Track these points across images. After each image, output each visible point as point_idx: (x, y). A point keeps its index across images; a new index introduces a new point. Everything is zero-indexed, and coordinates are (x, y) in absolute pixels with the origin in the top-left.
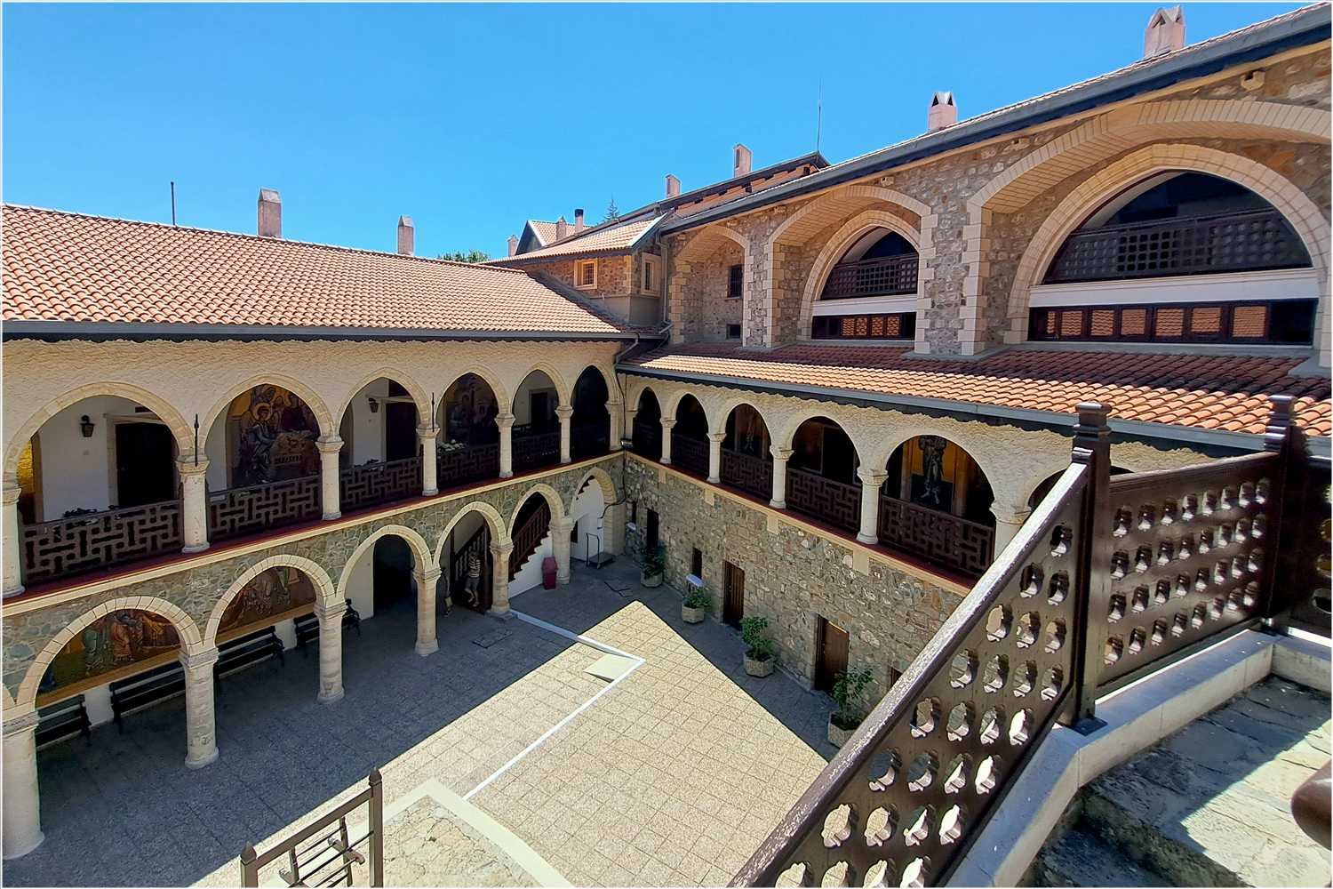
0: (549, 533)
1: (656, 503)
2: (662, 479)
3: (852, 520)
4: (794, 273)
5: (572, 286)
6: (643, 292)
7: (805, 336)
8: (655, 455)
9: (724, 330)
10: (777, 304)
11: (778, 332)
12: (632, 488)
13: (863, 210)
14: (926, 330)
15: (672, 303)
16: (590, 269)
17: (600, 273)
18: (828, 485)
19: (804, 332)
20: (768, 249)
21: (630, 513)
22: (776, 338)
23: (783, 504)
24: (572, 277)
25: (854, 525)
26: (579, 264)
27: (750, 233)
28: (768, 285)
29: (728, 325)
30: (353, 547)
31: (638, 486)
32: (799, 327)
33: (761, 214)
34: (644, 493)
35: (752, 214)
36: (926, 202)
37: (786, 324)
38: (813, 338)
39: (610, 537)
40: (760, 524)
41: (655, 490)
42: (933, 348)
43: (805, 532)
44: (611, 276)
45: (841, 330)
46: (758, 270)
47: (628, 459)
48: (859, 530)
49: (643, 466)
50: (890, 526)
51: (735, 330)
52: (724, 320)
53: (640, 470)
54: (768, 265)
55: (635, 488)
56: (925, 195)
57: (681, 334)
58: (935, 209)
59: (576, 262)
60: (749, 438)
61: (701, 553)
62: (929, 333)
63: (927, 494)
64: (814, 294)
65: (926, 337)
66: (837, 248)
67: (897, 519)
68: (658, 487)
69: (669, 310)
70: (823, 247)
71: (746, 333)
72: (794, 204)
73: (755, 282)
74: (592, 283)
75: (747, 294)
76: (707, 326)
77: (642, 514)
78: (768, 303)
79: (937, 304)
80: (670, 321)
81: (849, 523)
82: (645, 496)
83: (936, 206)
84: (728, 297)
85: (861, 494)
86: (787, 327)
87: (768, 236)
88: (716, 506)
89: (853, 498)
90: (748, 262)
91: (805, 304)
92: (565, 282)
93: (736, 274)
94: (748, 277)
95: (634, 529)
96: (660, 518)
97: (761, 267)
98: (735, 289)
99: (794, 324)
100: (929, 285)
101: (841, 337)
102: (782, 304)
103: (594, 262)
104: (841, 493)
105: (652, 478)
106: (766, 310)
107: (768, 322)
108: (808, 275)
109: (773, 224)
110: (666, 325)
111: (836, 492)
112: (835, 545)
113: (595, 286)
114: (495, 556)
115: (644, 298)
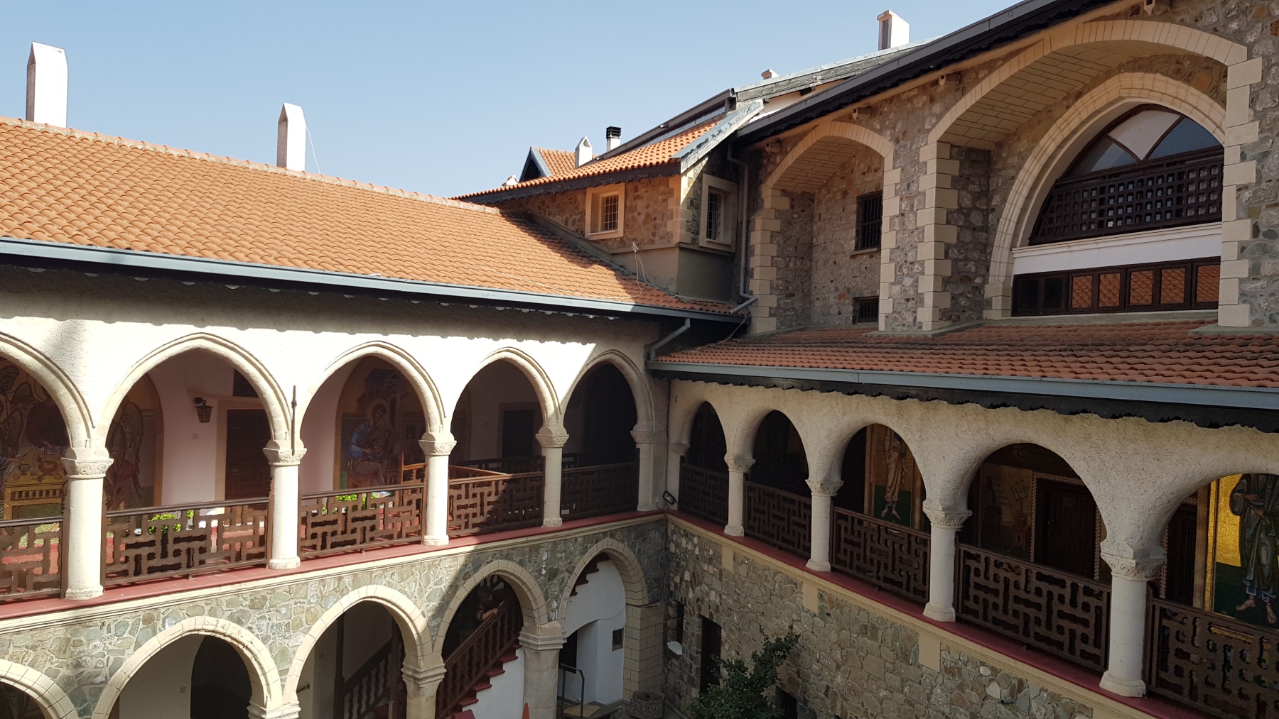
0: (518, 653)
1: (717, 607)
2: (727, 563)
3: (1090, 649)
4: (977, 197)
5: (583, 233)
6: (703, 241)
7: (997, 311)
8: (718, 519)
9: (849, 309)
10: (945, 251)
11: (947, 303)
12: (677, 579)
13: (1109, 74)
14: (1241, 281)
15: (755, 262)
16: (611, 204)
17: (627, 209)
18: (1041, 577)
19: (997, 303)
20: (929, 152)
21: (672, 623)
22: (943, 314)
23: (951, 614)
24: (582, 219)
25: (1096, 658)
26: (595, 197)
27: (894, 128)
28: (927, 218)
29: (855, 299)
30: (123, 652)
31: (687, 576)
32: (987, 295)
33: (912, 93)
34: (697, 589)
35: (898, 95)
36: (1238, 37)
37: (960, 291)
38: (1015, 312)
39: (636, 666)
40: (907, 653)
41: (716, 584)
42: (1258, 316)
43: (992, 669)
44: (648, 215)
45: (1068, 297)
46: (908, 191)
47: (671, 527)
48: (1106, 668)
49: (696, 540)
50: (1173, 661)
51: (867, 309)
52: (849, 290)
53: (690, 547)
54: (928, 183)
55: (682, 579)
56: (1234, 26)
57: (771, 315)
58: (1256, 48)
59: (590, 192)
60: (891, 496)
61: (795, 701)
62: (1250, 287)
63: (1249, 602)
64: (1015, 236)
65: (1243, 294)
66: (1060, 147)
67: (1185, 648)
68: (720, 579)
69: (748, 273)
70: (1032, 148)
71: (885, 307)
72: (976, 70)
73: (903, 215)
74: (614, 226)
75: (888, 239)
76: (817, 304)
77: (693, 628)
78: (927, 251)
79: (1263, 229)
80: (751, 293)
81: (1084, 654)
82: (699, 595)
83: (1256, 42)
84: (857, 248)
85: (1109, 595)
86: (962, 294)
87: (928, 131)
88: (824, 615)
89: (1093, 602)
90: (891, 178)
91: (999, 253)
92: (571, 227)
93: (871, 208)
94: (890, 206)
95: (679, 652)
96: (724, 634)
97: (913, 188)
98: (869, 236)
99: (978, 289)
100: (1247, 194)
101: (1069, 310)
102: (954, 253)
103: (618, 191)
104: (1067, 593)
105: (710, 561)
106: (922, 263)
107: (927, 285)
108: (1004, 200)
109: (937, 108)
110: (744, 300)
111: (1056, 590)
112: (1054, 698)
113: (620, 232)
114: (410, 687)
115: (702, 252)
